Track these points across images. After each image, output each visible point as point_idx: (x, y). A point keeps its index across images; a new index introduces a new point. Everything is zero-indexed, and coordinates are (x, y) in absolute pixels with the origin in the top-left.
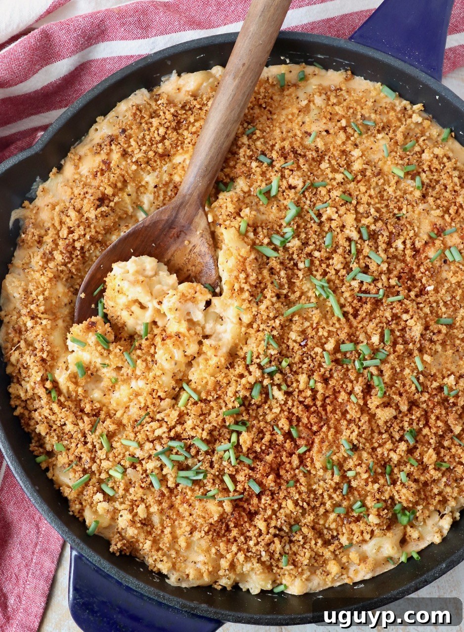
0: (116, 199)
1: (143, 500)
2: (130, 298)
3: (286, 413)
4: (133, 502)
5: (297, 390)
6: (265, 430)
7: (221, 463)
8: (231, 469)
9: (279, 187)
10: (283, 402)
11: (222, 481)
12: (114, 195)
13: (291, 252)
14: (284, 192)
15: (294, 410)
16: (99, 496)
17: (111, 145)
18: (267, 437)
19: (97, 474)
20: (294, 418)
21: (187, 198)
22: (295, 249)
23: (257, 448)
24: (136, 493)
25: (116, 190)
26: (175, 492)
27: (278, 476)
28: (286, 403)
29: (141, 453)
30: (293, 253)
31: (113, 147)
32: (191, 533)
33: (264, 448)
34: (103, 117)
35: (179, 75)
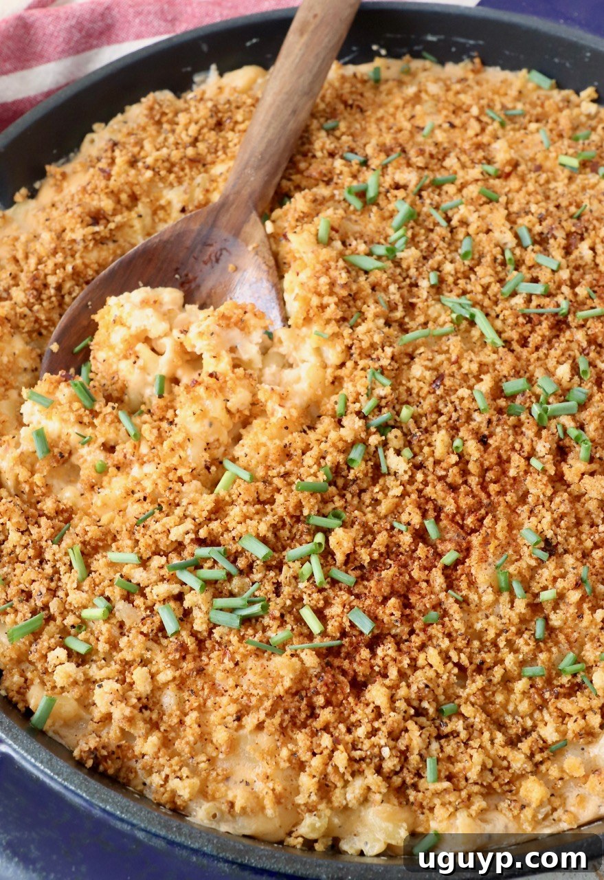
0: (118, 219)
1: (144, 662)
2: (133, 330)
3: (414, 496)
4: (127, 665)
5: (431, 460)
6: (376, 528)
7: (296, 587)
8: (315, 596)
9: (380, 185)
10: (406, 477)
11: (300, 620)
12: (115, 213)
13: (404, 266)
14: (388, 191)
15: (429, 490)
16: (61, 653)
17: (113, 151)
18: (382, 538)
19: (59, 619)
20: (430, 506)
21: (231, 198)
22: (411, 259)
23: (364, 556)
24: (132, 646)
25: (119, 207)
26: (208, 644)
27: (407, 605)
28: (412, 480)
29: (144, 574)
30: (408, 269)
31: (117, 153)
32: (239, 719)
33: (376, 555)
34: (103, 125)
35: (221, 74)
